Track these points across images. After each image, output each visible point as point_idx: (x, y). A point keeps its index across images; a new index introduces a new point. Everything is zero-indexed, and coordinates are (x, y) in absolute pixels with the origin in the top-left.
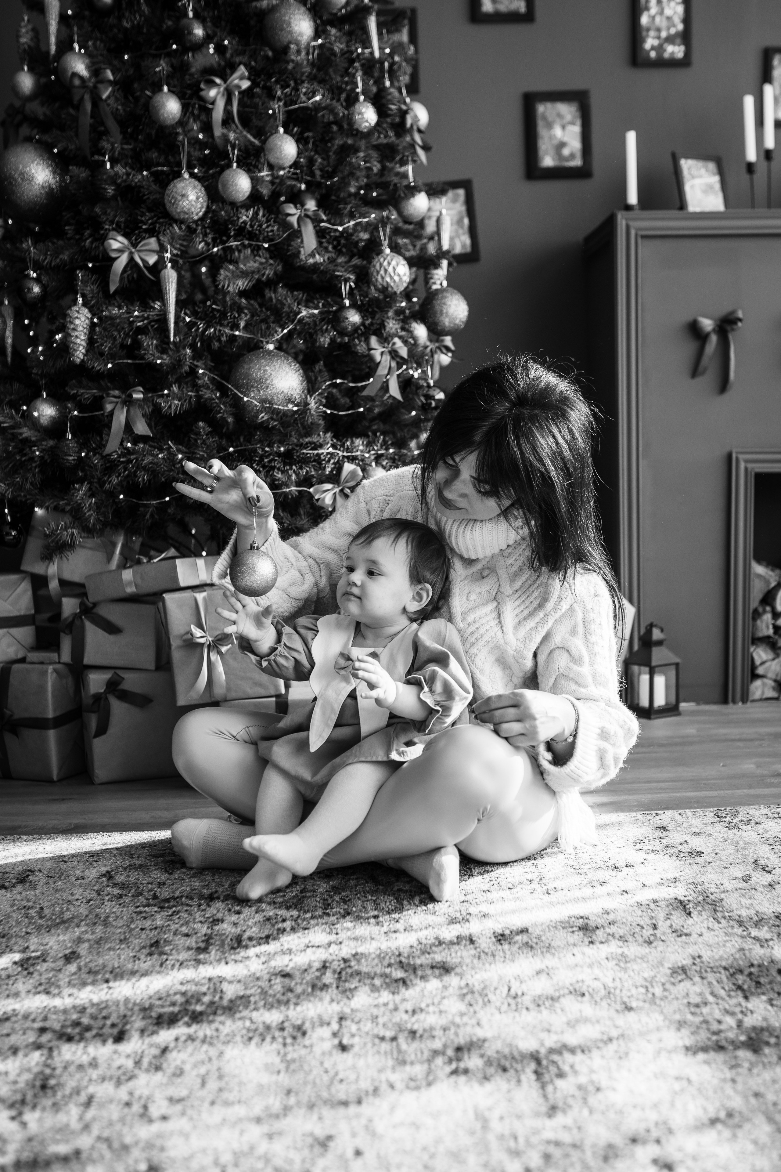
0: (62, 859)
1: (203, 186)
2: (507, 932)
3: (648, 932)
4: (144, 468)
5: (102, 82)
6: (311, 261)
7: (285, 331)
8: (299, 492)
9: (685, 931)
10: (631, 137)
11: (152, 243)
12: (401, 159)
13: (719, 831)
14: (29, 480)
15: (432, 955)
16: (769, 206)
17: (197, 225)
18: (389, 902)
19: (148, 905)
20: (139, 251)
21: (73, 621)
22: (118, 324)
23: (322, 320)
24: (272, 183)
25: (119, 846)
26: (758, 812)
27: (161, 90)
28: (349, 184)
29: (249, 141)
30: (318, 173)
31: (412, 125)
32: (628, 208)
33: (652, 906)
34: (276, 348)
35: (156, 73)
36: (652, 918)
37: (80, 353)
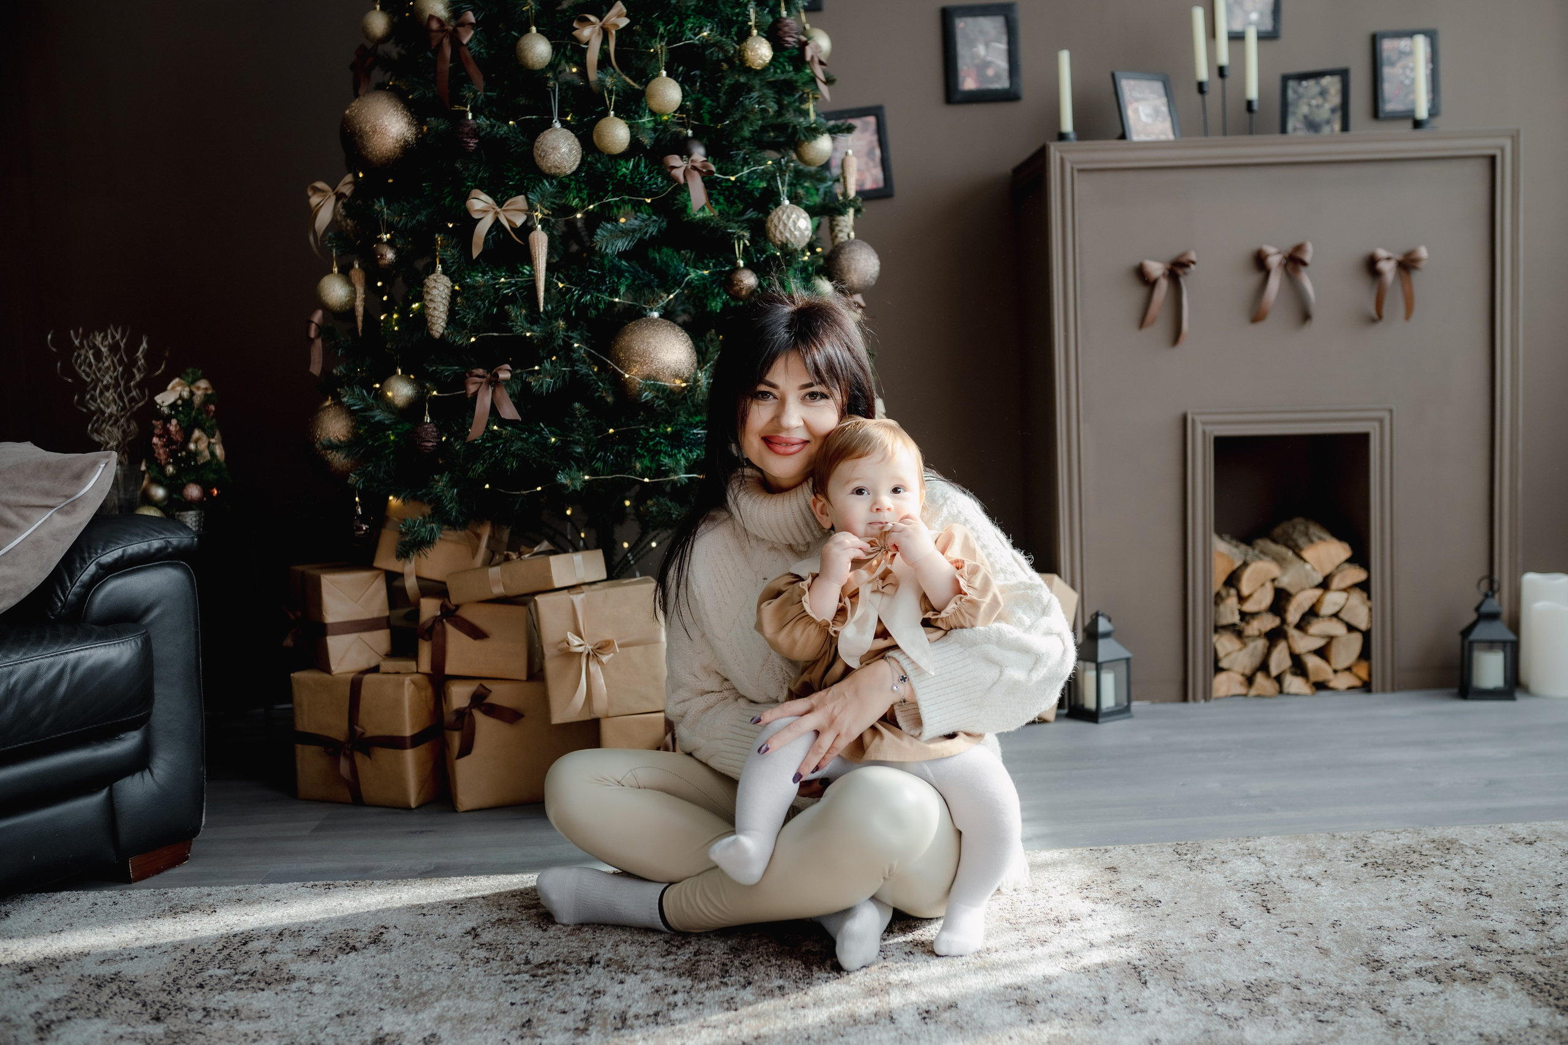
0: (421, 910)
1: (577, 136)
2: (933, 1008)
3: (1097, 1008)
4: (513, 455)
5: (463, 25)
6: (700, 215)
7: (671, 296)
8: (689, 478)
9: (1140, 1006)
10: (1065, 57)
11: (520, 201)
12: (801, 96)
13: (1179, 873)
14: (383, 469)
15: (846, 1039)
16: (1225, 134)
17: (571, 180)
18: (795, 969)
19: (518, 973)
20: (504, 211)
21: (432, 626)
22: (482, 294)
23: (713, 282)
24: (655, 130)
25: (486, 893)
26: (1223, 848)
27: (528, 31)
28: (742, 129)
29: (628, 84)
30: (707, 117)
31: (812, 57)
32: (1062, 137)
33: (1102, 972)
34: (661, 316)
35: (523, 12)
36: (1101, 989)
37: (439, 323)
